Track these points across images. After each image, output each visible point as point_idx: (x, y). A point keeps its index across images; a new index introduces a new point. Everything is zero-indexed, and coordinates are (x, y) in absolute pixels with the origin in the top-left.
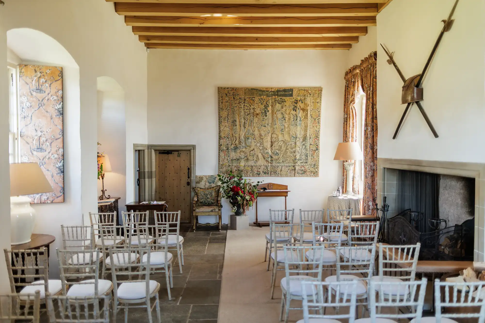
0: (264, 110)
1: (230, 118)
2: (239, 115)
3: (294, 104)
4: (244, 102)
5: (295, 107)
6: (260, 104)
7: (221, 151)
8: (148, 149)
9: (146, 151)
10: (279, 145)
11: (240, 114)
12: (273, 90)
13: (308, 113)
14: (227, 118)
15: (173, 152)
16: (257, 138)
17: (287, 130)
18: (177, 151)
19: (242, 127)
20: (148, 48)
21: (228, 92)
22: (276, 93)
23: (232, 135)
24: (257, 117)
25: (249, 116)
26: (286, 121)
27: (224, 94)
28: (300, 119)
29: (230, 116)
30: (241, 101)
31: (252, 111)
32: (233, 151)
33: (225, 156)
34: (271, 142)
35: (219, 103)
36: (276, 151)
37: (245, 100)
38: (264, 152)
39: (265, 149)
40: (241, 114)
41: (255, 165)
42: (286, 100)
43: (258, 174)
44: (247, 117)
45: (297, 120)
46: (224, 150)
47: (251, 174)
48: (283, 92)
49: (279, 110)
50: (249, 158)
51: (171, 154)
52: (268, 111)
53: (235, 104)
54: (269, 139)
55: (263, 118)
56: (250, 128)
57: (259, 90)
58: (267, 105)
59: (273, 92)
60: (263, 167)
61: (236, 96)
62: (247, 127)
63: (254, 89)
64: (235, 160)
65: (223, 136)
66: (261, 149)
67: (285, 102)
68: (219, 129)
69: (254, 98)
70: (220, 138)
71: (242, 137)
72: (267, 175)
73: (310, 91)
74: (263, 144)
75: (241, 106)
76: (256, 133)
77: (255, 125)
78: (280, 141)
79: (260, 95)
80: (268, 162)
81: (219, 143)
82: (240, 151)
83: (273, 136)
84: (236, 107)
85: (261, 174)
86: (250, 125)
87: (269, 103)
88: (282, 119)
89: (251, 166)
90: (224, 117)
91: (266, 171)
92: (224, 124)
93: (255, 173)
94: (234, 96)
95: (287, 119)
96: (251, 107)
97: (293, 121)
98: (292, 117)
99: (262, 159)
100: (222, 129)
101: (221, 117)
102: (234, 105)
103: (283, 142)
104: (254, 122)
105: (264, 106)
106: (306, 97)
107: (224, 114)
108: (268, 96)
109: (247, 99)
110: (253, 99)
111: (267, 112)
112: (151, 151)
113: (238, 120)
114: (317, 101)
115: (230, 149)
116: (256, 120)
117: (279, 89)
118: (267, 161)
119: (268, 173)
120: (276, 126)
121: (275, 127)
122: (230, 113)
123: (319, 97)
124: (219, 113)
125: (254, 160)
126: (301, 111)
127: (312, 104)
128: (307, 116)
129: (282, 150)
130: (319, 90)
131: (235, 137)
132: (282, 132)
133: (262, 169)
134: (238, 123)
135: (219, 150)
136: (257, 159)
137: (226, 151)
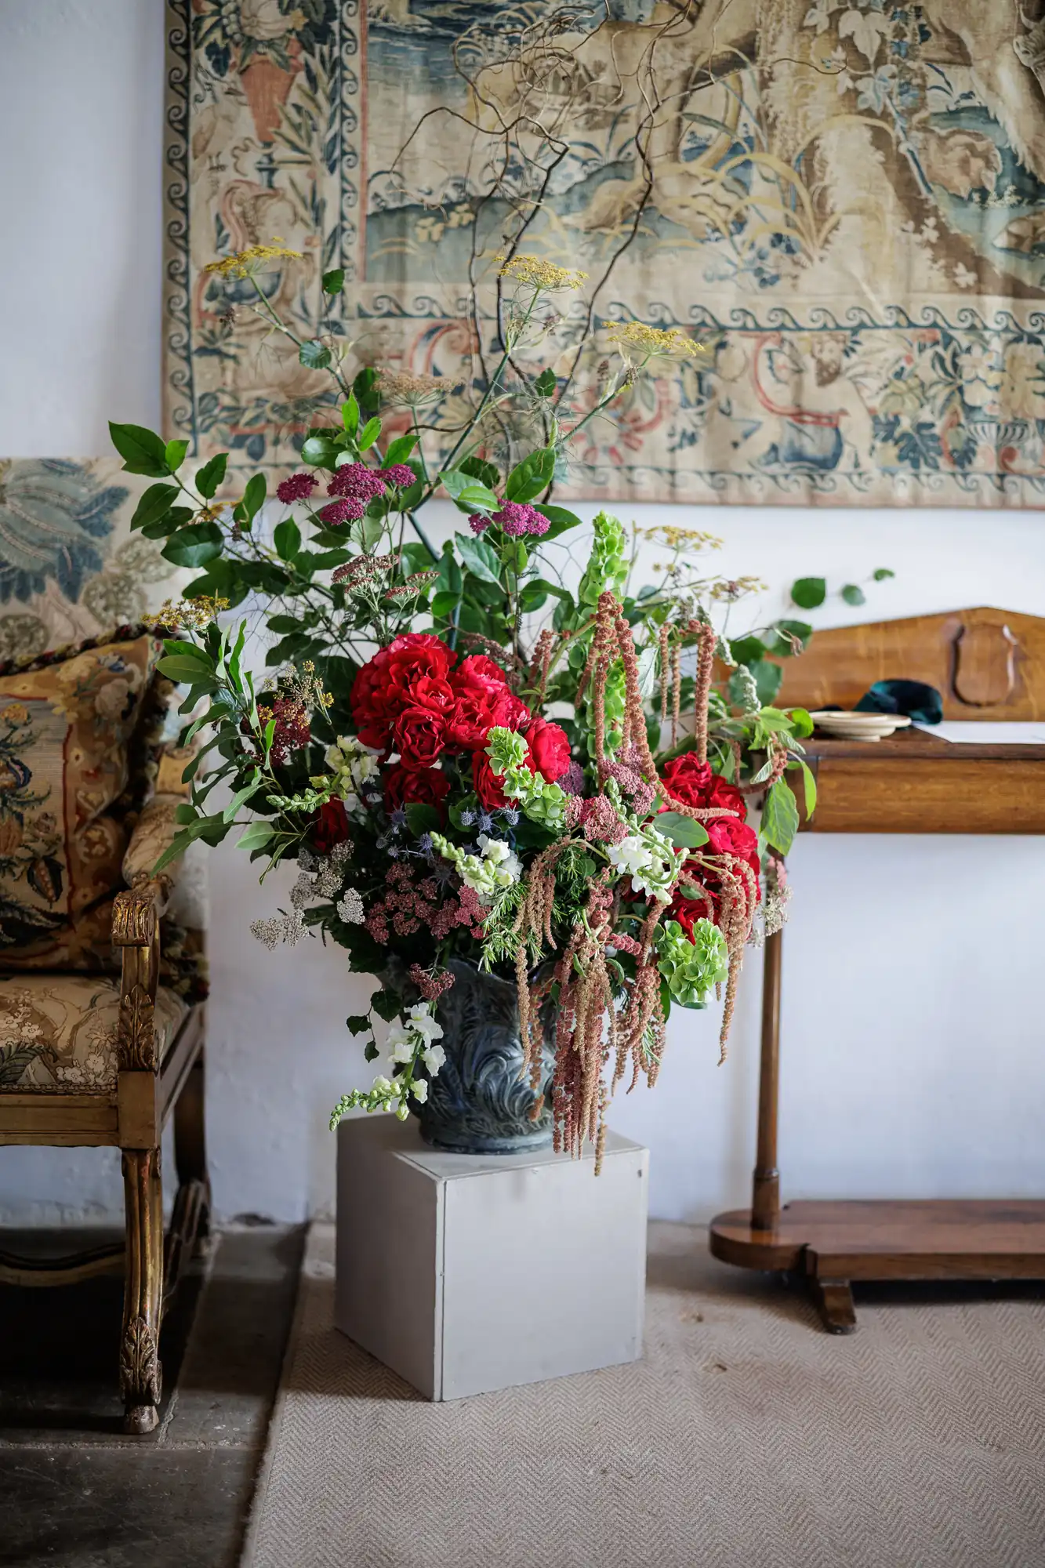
7: (201, 56)
32: (414, 53)
33: (282, 152)
39: (933, 48)
41: (763, 305)
43: (798, 456)
46: (250, 42)
47: (690, 459)
60: (883, 352)
64: (441, 213)
66: (868, 46)
72: (940, 480)
80: (978, 264)
85: (845, 464)
91: (926, 416)
93: (760, 444)
115: (354, 24)
119: (963, 457)
125: (740, 223)
133: (873, 383)
135: (180, 46)
136: (799, 206)
137: (285, 63)
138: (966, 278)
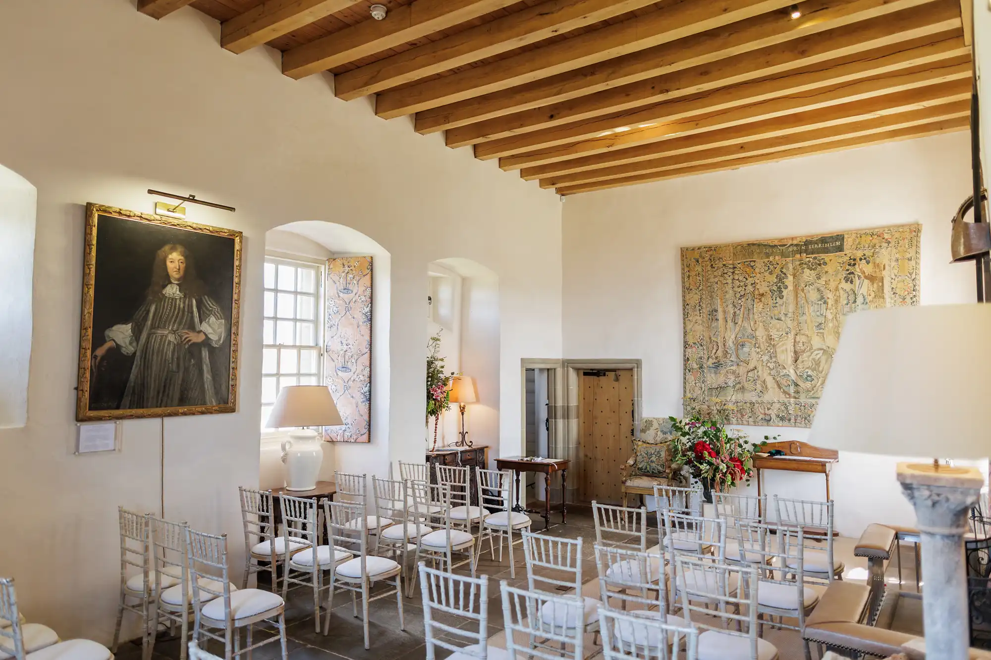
0: (777, 286)
1: (704, 306)
2: (724, 300)
3: (848, 267)
4: (733, 273)
5: (850, 274)
6: (767, 274)
7: (687, 370)
8: (563, 367)
9: (559, 372)
10: (814, 359)
11: (725, 296)
12: (795, 242)
13: (883, 285)
14: (700, 306)
15: (607, 373)
16: (762, 345)
17: (831, 325)
18: (614, 370)
19: (730, 324)
20: (563, 195)
21: (701, 256)
22: (803, 248)
23: (710, 338)
24: (761, 301)
25: (743, 300)
26: (830, 306)
27: (693, 260)
28: (865, 300)
29: (704, 302)
30: (726, 271)
31: (750, 288)
32: (713, 370)
33: (697, 381)
34: (795, 352)
35: (683, 278)
36: (807, 371)
37: (734, 268)
38: (778, 372)
39: (780, 367)
40: (727, 296)
41: (759, 400)
42: (827, 260)
43: (765, 419)
44: (740, 301)
45: (855, 302)
46: (693, 369)
47: (750, 419)
48: (820, 245)
49: (812, 284)
50: (746, 385)
51: (604, 375)
52: (786, 287)
53: (715, 277)
54: (790, 347)
55: (775, 302)
56: (746, 325)
57: (765, 245)
58: (783, 275)
59: (797, 245)
60: (777, 406)
61: (716, 263)
62: (740, 323)
63: (754, 244)
64: (716, 388)
65: (691, 342)
66: (772, 367)
67: (825, 264)
68: (684, 328)
69: (754, 261)
70: (686, 345)
71: (730, 343)
72: (786, 423)
73: (886, 236)
74: (776, 357)
75: (727, 281)
76: (760, 333)
77: (756, 317)
78: (815, 350)
79: (768, 255)
80: (789, 395)
81: (685, 356)
82: (727, 372)
83: (798, 340)
84: (717, 283)
85: (772, 420)
86: (747, 318)
87: (788, 269)
88: (820, 302)
89: (750, 403)
90: (692, 303)
91: (783, 414)
92: (694, 317)
93: (760, 418)
94: (712, 263)
95: (830, 302)
96: (747, 282)
97: (847, 304)
98: (843, 296)
99: (774, 388)
100: (689, 327)
101: (687, 304)
102: (712, 280)
103: (822, 351)
104: (755, 311)
105: (776, 278)
106: (877, 250)
107: (694, 298)
108: (783, 255)
109: (739, 265)
110: (752, 264)
111: (783, 289)
112: (567, 371)
113: (720, 310)
114: (908, 256)
115: (705, 366)
116: (758, 307)
117: (809, 238)
118: (785, 392)
119: (790, 420)
120: (804, 317)
121: (802, 319)
122: (704, 297)
123: (914, 248)
124: (684, 296)
125: (756, 389)
126: (866, 282)
127: (893, 264)
128: (883, 292)
129: (821, 369)
130: (915, 230)
131: (714, 343)
132: (820, 329)
133: (775, 410)
134: (720, 315)
135: (685, 370)
136: (763, 387)
137: (697, 371)
138: (788, 396)
